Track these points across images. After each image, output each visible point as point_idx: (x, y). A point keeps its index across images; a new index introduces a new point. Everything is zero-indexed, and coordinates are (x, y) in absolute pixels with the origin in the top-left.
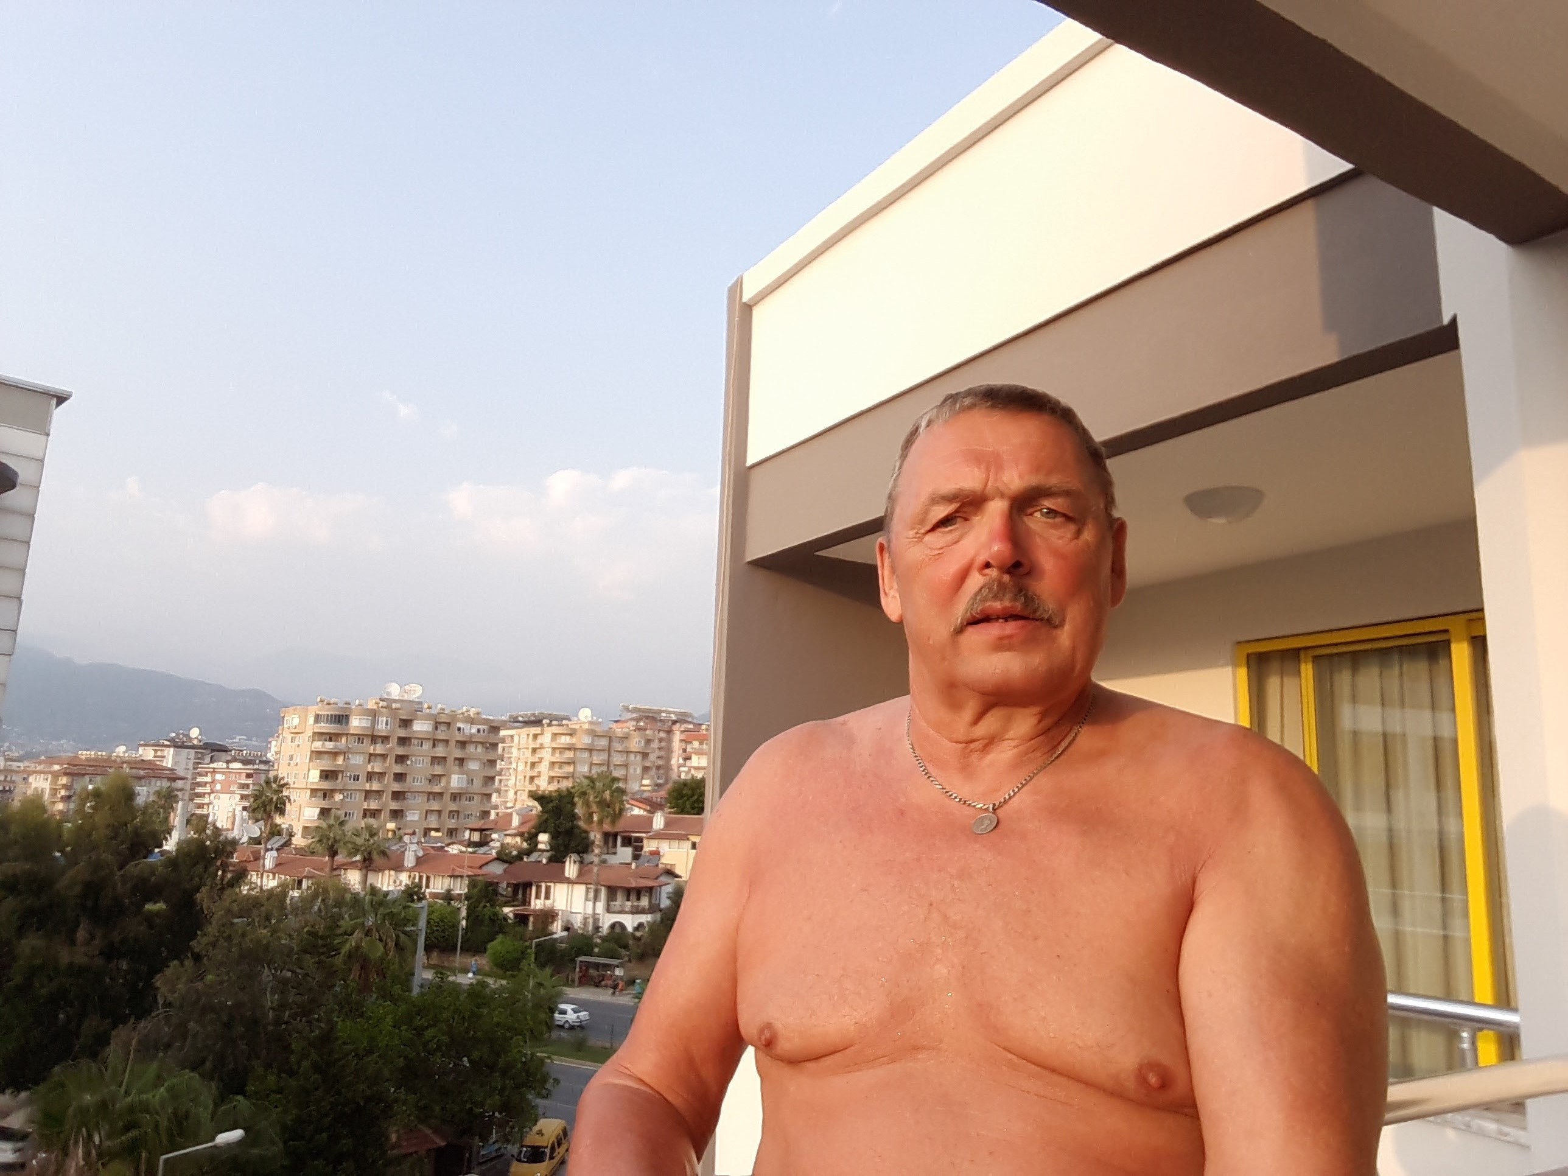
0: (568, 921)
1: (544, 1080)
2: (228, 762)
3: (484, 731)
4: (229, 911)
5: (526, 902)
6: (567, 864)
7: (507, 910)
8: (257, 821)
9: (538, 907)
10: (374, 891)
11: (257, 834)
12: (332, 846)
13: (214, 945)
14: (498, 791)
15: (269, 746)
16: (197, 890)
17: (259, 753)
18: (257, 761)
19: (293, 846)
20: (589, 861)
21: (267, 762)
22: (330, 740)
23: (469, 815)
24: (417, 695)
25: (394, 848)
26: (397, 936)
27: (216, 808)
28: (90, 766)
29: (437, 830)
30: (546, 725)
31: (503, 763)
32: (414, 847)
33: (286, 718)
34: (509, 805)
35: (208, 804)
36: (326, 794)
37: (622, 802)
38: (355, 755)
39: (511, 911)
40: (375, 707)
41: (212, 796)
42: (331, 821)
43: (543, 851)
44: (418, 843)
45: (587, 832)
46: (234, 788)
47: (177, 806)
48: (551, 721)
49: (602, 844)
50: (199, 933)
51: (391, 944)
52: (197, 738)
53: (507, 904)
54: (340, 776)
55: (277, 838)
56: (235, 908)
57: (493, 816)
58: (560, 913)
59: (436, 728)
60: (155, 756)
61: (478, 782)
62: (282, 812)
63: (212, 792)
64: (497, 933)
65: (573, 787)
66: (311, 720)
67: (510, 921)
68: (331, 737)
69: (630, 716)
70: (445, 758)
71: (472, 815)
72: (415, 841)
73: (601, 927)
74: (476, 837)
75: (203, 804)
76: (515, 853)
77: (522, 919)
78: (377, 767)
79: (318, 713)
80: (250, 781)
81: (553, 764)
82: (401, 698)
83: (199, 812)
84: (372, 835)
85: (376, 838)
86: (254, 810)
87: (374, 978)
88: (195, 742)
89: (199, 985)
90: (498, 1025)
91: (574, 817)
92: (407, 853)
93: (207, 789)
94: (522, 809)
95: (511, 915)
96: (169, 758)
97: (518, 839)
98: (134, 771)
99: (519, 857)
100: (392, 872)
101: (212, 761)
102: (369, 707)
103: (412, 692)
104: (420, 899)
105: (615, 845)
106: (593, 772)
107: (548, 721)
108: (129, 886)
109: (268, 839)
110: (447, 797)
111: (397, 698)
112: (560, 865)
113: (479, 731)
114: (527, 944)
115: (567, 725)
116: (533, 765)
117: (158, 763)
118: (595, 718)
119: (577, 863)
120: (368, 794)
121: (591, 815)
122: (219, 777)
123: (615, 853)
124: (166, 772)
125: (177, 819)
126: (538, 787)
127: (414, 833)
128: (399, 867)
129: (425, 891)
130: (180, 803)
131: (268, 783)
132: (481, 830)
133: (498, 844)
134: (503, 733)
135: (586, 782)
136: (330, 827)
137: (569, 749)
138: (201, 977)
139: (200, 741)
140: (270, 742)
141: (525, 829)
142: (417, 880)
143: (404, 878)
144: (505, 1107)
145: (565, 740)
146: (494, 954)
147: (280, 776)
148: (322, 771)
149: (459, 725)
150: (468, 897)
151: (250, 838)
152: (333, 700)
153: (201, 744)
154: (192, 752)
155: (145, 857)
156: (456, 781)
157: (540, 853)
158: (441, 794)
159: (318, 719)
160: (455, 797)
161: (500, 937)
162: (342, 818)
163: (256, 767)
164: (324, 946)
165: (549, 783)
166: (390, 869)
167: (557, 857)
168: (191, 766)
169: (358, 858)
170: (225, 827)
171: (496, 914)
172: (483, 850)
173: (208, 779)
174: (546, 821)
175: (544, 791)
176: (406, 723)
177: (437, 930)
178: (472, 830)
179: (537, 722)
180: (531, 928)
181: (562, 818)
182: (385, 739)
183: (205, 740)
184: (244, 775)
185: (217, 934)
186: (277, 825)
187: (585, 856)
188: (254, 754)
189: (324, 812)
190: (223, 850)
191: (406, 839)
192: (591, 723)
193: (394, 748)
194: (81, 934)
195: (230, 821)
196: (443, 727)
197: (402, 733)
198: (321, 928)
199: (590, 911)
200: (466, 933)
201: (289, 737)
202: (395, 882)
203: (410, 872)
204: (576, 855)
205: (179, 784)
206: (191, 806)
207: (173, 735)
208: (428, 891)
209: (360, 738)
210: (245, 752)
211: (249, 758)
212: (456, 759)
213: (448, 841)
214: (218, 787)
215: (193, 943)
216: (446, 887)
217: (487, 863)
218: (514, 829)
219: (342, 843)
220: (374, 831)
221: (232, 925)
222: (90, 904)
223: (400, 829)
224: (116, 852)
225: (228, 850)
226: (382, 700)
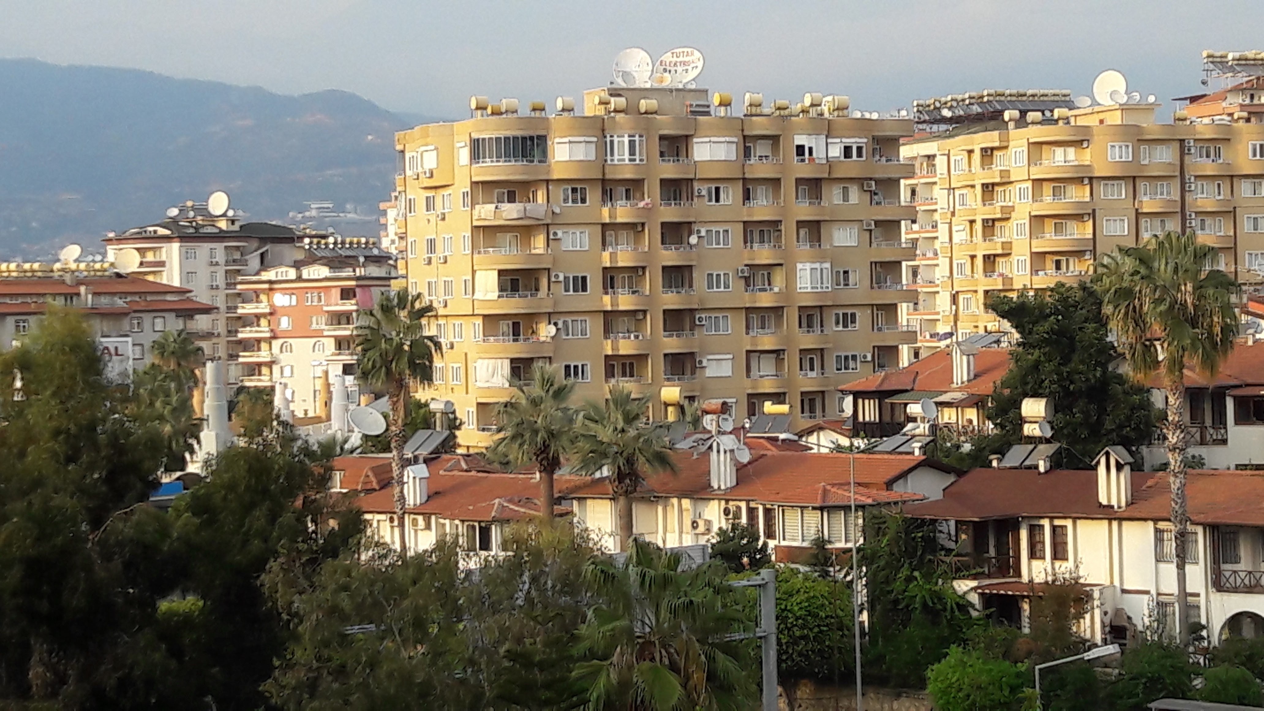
0: (1118, 612)
2: (298, 265)
3: (859, 149)
4: (334, 611)
5: (1007, 566)
6: (1102, 470)
7: (963, 586)
8: (378, 397)
9: (1039, 578)
11: (378, 426)
12: (546, 447)
14: (913, 297)
15: (382, 221)
16: (260, 565)
17: (363, 240)
18: (362, 259)
19: (459, 451)
20: (1158, 462)
21: (382, 259)
22: (512, 199)
23: (846, 358)
24: (693, 74)
26: (711, 659)
27: (287, 371)
28: (12, 297)
29: (778, 398)
30: (1011, 125)
31: (916, 227)
32: (728, 442)
33: (408, 155)
34: (942, 328)
35: (270, 364)
37: (1227, 309)
38: (571, 230)
39: (974, 589)
40: (600, 111)
41: (276, 344)
42: (536, 390)
43: (1031, 440)
44: (735, 431)
45: (1143, 391)
46: (319, 323)
47: (203, 374)
48: (1023, 113)
49: (1187, 418)
50: (276, 663)
51: (698, 677)
52: (224, 215)
53: (960, 572)
54: (544, 282)
55: (422, 435)
56: (345, 602)
57: (905, 357)
58: (1096, 595)
59: (747, 152)
60: (142, 264)
61: (860, 277)
63: (275, 337)
64: (945, 642)
65: (1097, 279)
66: (464, 155)
67: (974, 614)
68: (512, 191)
69: (1229, 81)
70: (776, 223)
71: (854, 357)
72: (729, 426)
73: (1204, 627)
74: (870, 412)
75: (260, 365)
76: (967, 447)
77: (1003, 607)
79: (475, 136)
80: (349, 306)
81: (1037, 220)
82: (656, 85)
83: (250, 383)
84: (630, 419)
85: (640, 424)
86: (365, 376)
88: (223, 225)
91: (1106, 353)
92: (714, 455)
93: (263, 330)
94: (971, 340)
95: (974, 598)
96: (173, 267)
97: (972, 414)
98: (104, 301)
99: (979, 459)
100: (686, 503)
101: (264, 264)
102: (588, 113)
103: (680, 69)
105: (1220, 420)
106: (1146, 236)
107: (1016, 114)
108: (117, 564)
109: (405, 440)
110: (792, 317)
111: (648, 86)
112: (1084, 474)
113: (847, 151)
114: (1022, 667)
115: (1067, 120)
116: (989, 225)
117: (150, 278)
118: (1137, 96)
119: (1127, 469)
121: (1148, 349)
122: (280, 300)
123: (1224, 442)
124: (169, 298)
126: (1007, 280)
127: (725, 408)
129: (765, 545)
130: (209, 365)
131: (387, 309)
132: (880, 395)
133: (923, 428)
134: (906, 151)
135: (1128, 264)
136: (535, 403)
137: (1079, 180)
139: (233, 222)
140: (384, 213)
141: (985, 387)
142: (744, 520)
145: (1062, 159)
146: (945, 692)
147: (412, 292)
148: (501, 273)
149: (800, 140)
150: (866, 555)
151: (366, 437)
152: (504, 104)
153: (236, 227)
154: (219, 247)
155: (143, 497)
157: (1031, 447)
158: (777, 311)
159: (477, 149)
161: (955, 651)
162: (560, 379)
164: (547, 686)
165: (1035, 271)
166: (681, 496)
167: (1075, 455)
168: (220, 281)
169: (605, 472)
170: (311, 414)
171: (939, 597)
172: (889, 443)
173: (263, 307)
174: (1036, 366)
175: (1023, 292)
176: (675, 145)
177: (804, 637)
178: (858, 395)
179: (987, 116)
180: (1026, 631)
181: (1076, 357)
183: (244, 217)
184: (336, 293)
185: (315, 664)
186: (420, 405)
187: (1144, 450)
188: (351, 243)
190: (305, 473)
191: (709, 422)
192: (1124, 108)
193: (654, 207)
194: (37, 674)
195: (321, 398)
196: (762, 149)
197: (670, 170)
199: (1170, 586)
200: (873, 642)
201: (420, 197)
202: (695, 525)
203: (727, 501)
204: (1120, 448)
205: (202, 322)
206: (234, 372)
207: (174, 212)
208: (772, 543)
209: (577, 189)
210: (331, 240)
211: (343, 253)
212: (800, 224)
213: (805, 423)
214: (285, 323)
215: (267, 686)
216: (812, 533)
217: (903, 475)
218: (960, 389)
219: (565, 441)
220: (633, 408)
221: (345, 640)
222: (44, 606)
223: (691, 399)
224: (82, 491)
225: (317, 469)
226: (615, 93)
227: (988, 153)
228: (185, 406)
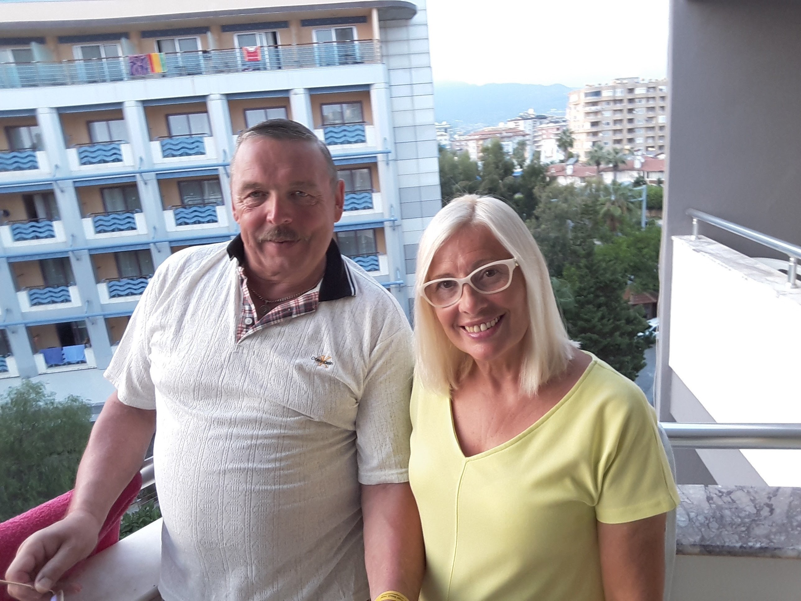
2: (547, 124)
4: (549, 197)
8: (563, 151)
12: (598, 160)
13: (544, 212)
15: (566, 112)
18: (561, 121)
19: (580, 162)
22: (593, 106)
25: (629, 159)
27: (544, 147)
28: (489, 134)
32: (640, 157)
33: (570, 98)
35: (541, 146)
36: (595, 134)
38: (606, 112)
42: (597, 148)
47: (527, 148)
50: (537, 207)
54: (600, 124)
55: (572, 159)
56: (551, 195)
59: (648, 91)
60: (515, 126)
63: (542, 140)
66: (583, 97)
70: (654, 107)
72: (640, 154)
78: (618, 116)
79: (586, 92)
80: (558, 132)
83: (537, 150)
85: (620, 154)
86: (560, 147)
87: (618, 225)
88: (532, 116)
89: (539, 230)
92: (636, 161)
93: (540, 138)
100: (629, 172)
102: (611, 85)
108: (506, 188)
109: (568, 160)
110: (657, 128)
111: (626, 77)
117: (517, 129)
120: (615, 131)
122: (544, 131)
124: (521, 132)
125: (528, 154)
127: (640, 150)
128: (633, 169)
129: (646, 180)
131: (565, 132)
136: (596, 151)
138: (539, 226)
142: (642, 175)
143: (635, 174)
147: (570, 128)
148: (591, 122)
149: (660, 87)
151: (560, 160)
152: (592, 84)
153: (535, 116)
154: (531, 121)
155: (511, 175)
156: (661, 119)
158: (654, 127)
159: (586, 95)
160: (661, 128)
162: (602, 146)
164: (591, 211)
166: (627, 170)
168: (531, 128)
169: (611, 165)
173: (540, 133)
176: (631, 90)
177: (652, 200)
182: (621, 101)
183: (537, 114)
184: (555, 129)
185: (544, 207)
186: (571, 153)
188: (559, 118)
189: (594, 143)
190: (543, 169)
191: (635, 153)
193: (626, 105)
196: (652, 90)
197: (630, 96)
198: (589, 203)
201: (572, 106)
203: (638, 171)
205: (527, 137)
206: (534, 148)
207: (521, 114)
209: (608, 102)
210: (554, 118)
211: (557, 120)
212: (660, 107)
214: (545, 136)
216: (657, 177)
219: (602, 159)
220: (618, 151)
221: (551, 202)
223: (632, 148)
226: (618, 79)
228: (523, 155)
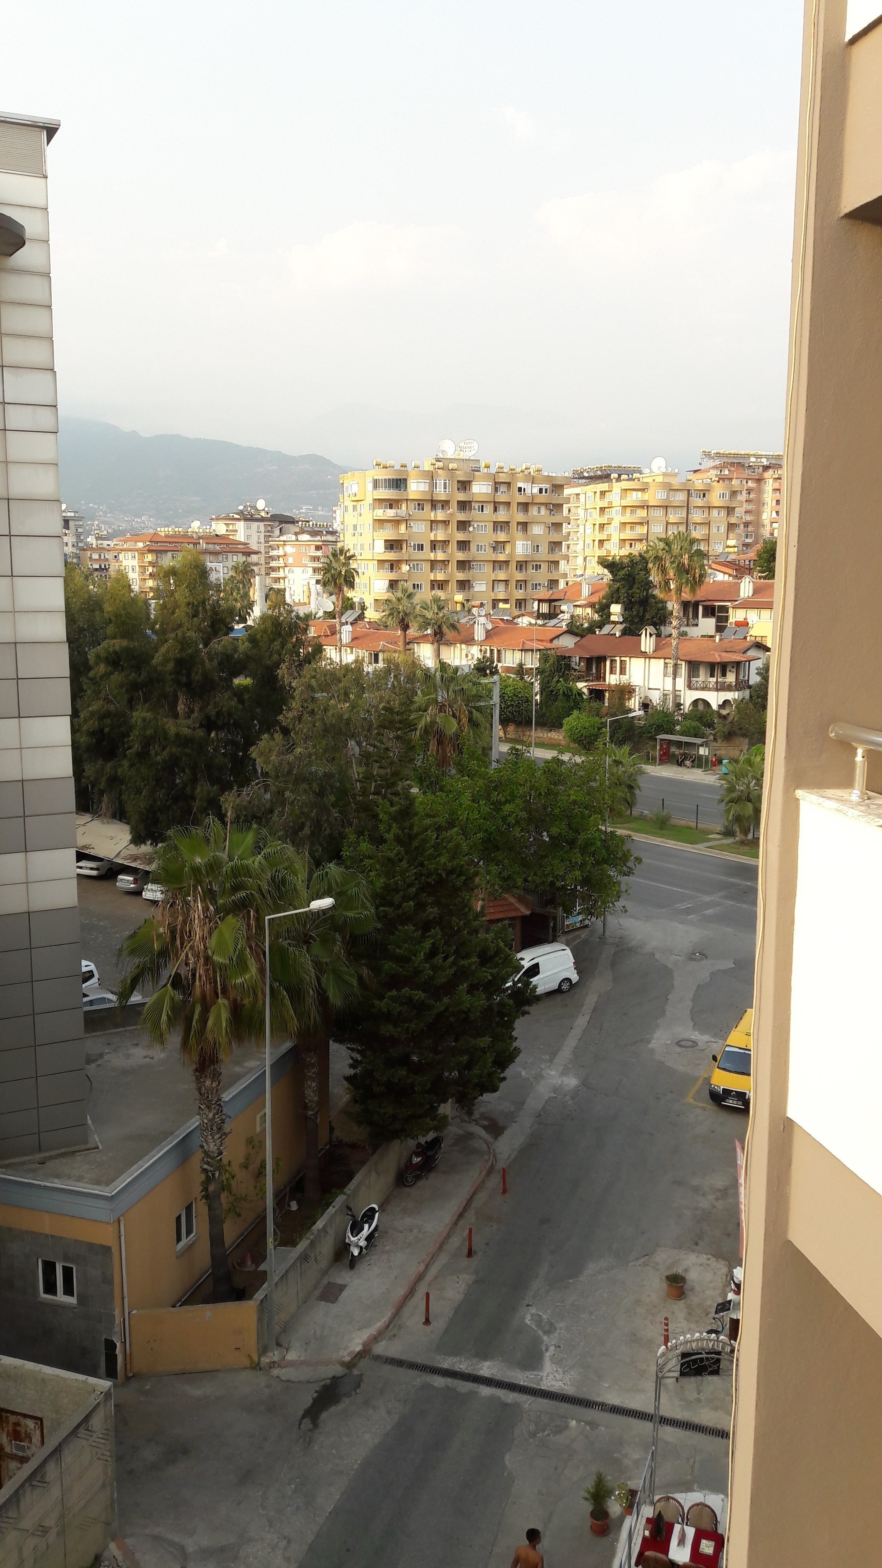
0: (646, 697)
1: (625, 858)
2: (296, 534)
3: (546, 490)
4: (310, 688)
5: (600, 677)
6: (643, 636)
7: (580, 685)
8: (331, 594)
9: (613, 682)
10: (443, 666)
11: (330, 608)
12: (403, 620)
13: (300, 718)
14: (567, 558)
15: (334, 515)
16: (277, 665)
17: (325, 524)
18: (324, 533)
19: (366, 620)
20: (667, 634)
21: (333, 533)
22: (391, 507)
23: (536, 584)
24: (473, 452)
25: (463, 621)
26: (470, 713)
27: (291, 582)
28: (170, 543)
29: (506, 601)
30: (614, 481)
31: (570, 526)
32: (482, 620)
33: (345, 485)
34: (579, 572)
35: (284, 578)
36: (393, 565)
37: (702, 567)
38: (417, 523)
39: (586, 686)
40: (431, 468)
41: (287, 569)
42: (399, 594)
43: (614, 622)
44: (486, 615)
45: (664, 602)
46: (306, 561)
47: (254, 581)
48: (620, 476)
49: (681, 614)
50: (284, 708)
51: (465, 720)
52: (264, 510)
53: (579, 679)
54: (404, 546)
55: (350, 612)
56: (313, 682)
57: (562, 585)
58: (637, 690)
59: (496, 490)
60: (227, 530)
61: (544, 548)
62: (351, 585)
63: (286, 566)
64: (572, 709)
65: (647, 551)
66: (370, 486)
67: (585, 697)
68: (392, 504)
69: (711, 463)
70: (508, 523)
71: (540, 584)
72: (483, 613)
73: (681, 705)
74: (545, 608)
75: (279, 578)
76: (586, 625)
77: (597, 694)
78: (440, 535)
79: (375, 478)
80: (319, 553)
81: (624, 524)
82: (457, 457)
83: (276, 586)
84: (440, 608)
85: (445, 611)
86: (325, 585)
87: (449, 751)
88: (263, 514)
89: (291, 758)
90: (575, 802)
91: (648, 585)
92: (476, 626)
93: (281, 562)
94: (591, 577)
95: (585, 690)
96: (241, 532)
97: (589, 610)
98: (211, 547)
99: (591, 630)
100: (463, 646)
101: (282, 533)
102: (426, 469)
103: (467, 450)
104: (492, 674)
105: (696, 616)
106: (670, 533)
107: (616, 476)
108: (215, 663)
109: (342, 614)
110: (513, 565)
111: (453, 457)
112: (635, 638)
113: (541, 491)
114: (604, 720)
115: (639, 479)
116: (602, 526)
117: (231, 537)
118: (670, 469)
119: (654, 636)
120: (433, 564)
121: (667, 583)
122: (289, 549)
123: (697, 625)
124: (239, 546)
125: (256, 594)
126: (609, 551)
127: (482, 605)
128: (469, 641)
129: (497, 665)
130: (257, 577)
131: (334, 555)
132: (550, 601)
133: (566, 616)
134: (567, 491)
135: (662, 545)
136: (399, 600)
137: (642, 507)
138: (290, 750)
139: (267, 513)
140: (335, 512)
141: (595, 599)
142: (488, 655)
143: (475, 651)
144: (586, 881)
145: (635, 498)
146: (570, 730)
147: (346, 548)
148: (386, 541)
149: (520, 485)
150: (540, 671)
151: (325, 612)
152: (389, 463)
153: (269, 516)
154: (262, 524)
155: (227, 634)
156: (521, 548)
157: (613, 625)
158: (507, 562)
159: (376, 484)
160: (521, 565)
161: (575, 713)
162: (411, 589)
163: (324, 538)
164: (400, 722)
165: (620, 548)
166: (462, 642)
167: (632, 629)
168: (262, 540)
169: (429, 631)
170: (302, 601)
171: (570, 689)
172: (552, 622)
173: (281, 552)
174: (618, 589)
175: (614, 557)
176: (464, 485)
177: (512, 705)
178: (540, 601)
179: (604, 476)
180: (607, 704)
181: (635, 587)
182: (445, 504)
183: (273, 511)
184: (313, 548)
185: (301, 709)
186: (348, 599)
187: (662, 628)
188: (320, 525)
189: (393, 584)
190: (296, 626)
191: (475, 611)
192: (665, 475)
193: (454, 513)
194: (181, 707)
195: (306, 594)
196: (503, 488)
197: (462, 497)
198: (396, 704)
199: (669, 687)
200: (541, 708)
201: (350, 505)
202: (467, 656)
203: (481, 646)
204: (652, 627)
205: (254, 558)
206: (268, 581)
207: (241, 508)
208: (500, 665)
209: (420, 504)
210: (311, 523)
211: (317, 529)
212: (518, 523)
213: (517, 613)
214: (290, 560)
215: (280, 717)
216: (517, 661)
217: (558, 637)
218: (585, 600)
219: (411, 617)
220: (442, 603)
221: (313, 699)
222: (184, 679)
223: (468, 600)
224: (199, 630)
225: (302, 625)
226: (438, 460)
227: (603, 493)
228: (246, 595)
